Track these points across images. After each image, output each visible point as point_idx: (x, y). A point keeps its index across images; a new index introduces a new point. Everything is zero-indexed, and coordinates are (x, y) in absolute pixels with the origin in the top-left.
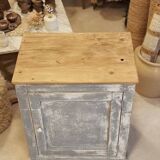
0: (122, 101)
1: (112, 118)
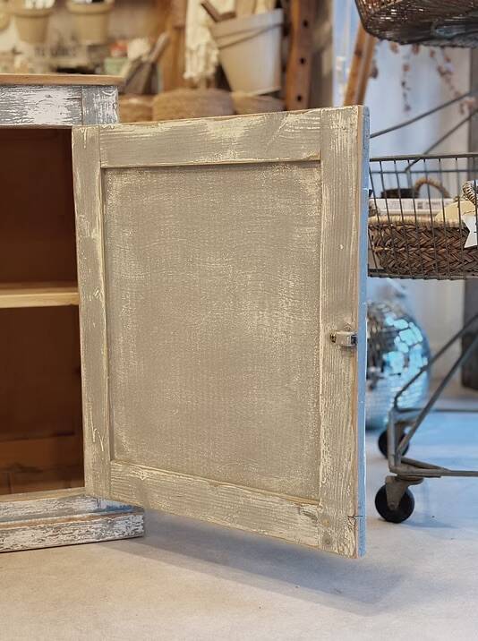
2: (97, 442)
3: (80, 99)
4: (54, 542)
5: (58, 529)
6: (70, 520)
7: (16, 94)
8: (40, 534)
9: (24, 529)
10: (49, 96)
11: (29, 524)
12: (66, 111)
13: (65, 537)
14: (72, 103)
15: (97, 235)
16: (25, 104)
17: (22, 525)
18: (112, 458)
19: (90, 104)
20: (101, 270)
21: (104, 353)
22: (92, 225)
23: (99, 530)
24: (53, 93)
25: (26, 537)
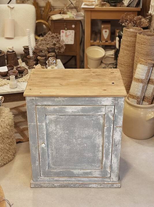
0: (114, 115)
1: (106, 133)
3: (115, 100)
4: (100, 187)
5: (101, 185)
6: (104, 183)
7: (100, 99)
8: (97, 185)
11: (95, 183)
12: (111, 102)
16: (102, 101)
17: (93, 183)
19: (117, 100)
23: (110, 186)
24: (109, 98)
25: (94, 186)
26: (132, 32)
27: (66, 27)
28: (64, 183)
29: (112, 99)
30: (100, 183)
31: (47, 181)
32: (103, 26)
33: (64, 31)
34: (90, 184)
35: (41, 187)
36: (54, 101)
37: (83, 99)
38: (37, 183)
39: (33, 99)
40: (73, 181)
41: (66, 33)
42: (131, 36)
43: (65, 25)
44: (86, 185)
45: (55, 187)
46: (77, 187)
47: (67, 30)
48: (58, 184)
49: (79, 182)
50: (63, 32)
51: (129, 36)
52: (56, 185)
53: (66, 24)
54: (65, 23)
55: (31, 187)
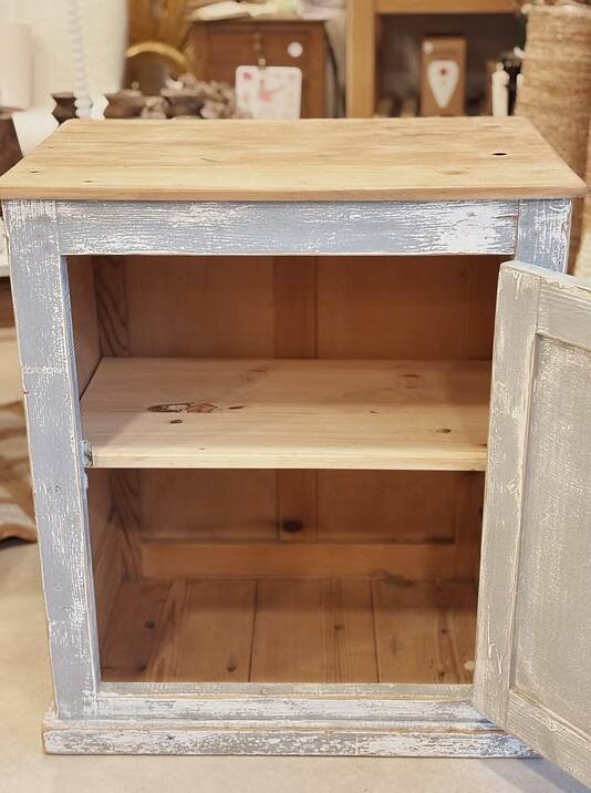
2: (494, 659)
3: (516, 218)
4: (430, 752)
5: (435, 739)
6: (450, 731)
7: (425, 213)
8: (413, 742)
9: (394, 736)
10: (473, 215)
11: (401, 730)
12: (493, 234)
13: (443, 749)
14: (503, 223)
15: (520, 416)
16: (438, 225)
17: (391, 730)
18: (512, 685)
19: (529, 223)
20: (521, 462)
21: (514, 561)
22: (515, 402)
23: (486, 747)
24: (478, 209)
25: (396, 744)
26: (576, 20)
27: (263, 53)
28: (227, 728)
29: (499, 213)
30: (430, 730)
31: (138, 717)
32: (428, 47)
33: (251, 69)
34: (375, 734)
35: (104, 752)
36: (163, 226)
37: (333, 213)
38: (77, 726)
39: (45, 219)
40: (281, 718)
41: (262, 82)
42: (568, 40)
43: (257, 46)
44: (352, 738)
45: (180, 753)
46: (302, 752)
47: (267, 65)
48: (198, 736)
49: (313, 724)
50: (247, 76)
51: (559, 41)
52: (183, 738)
53: (261, 41)
54: (257, 36)
55: (49, 749)
